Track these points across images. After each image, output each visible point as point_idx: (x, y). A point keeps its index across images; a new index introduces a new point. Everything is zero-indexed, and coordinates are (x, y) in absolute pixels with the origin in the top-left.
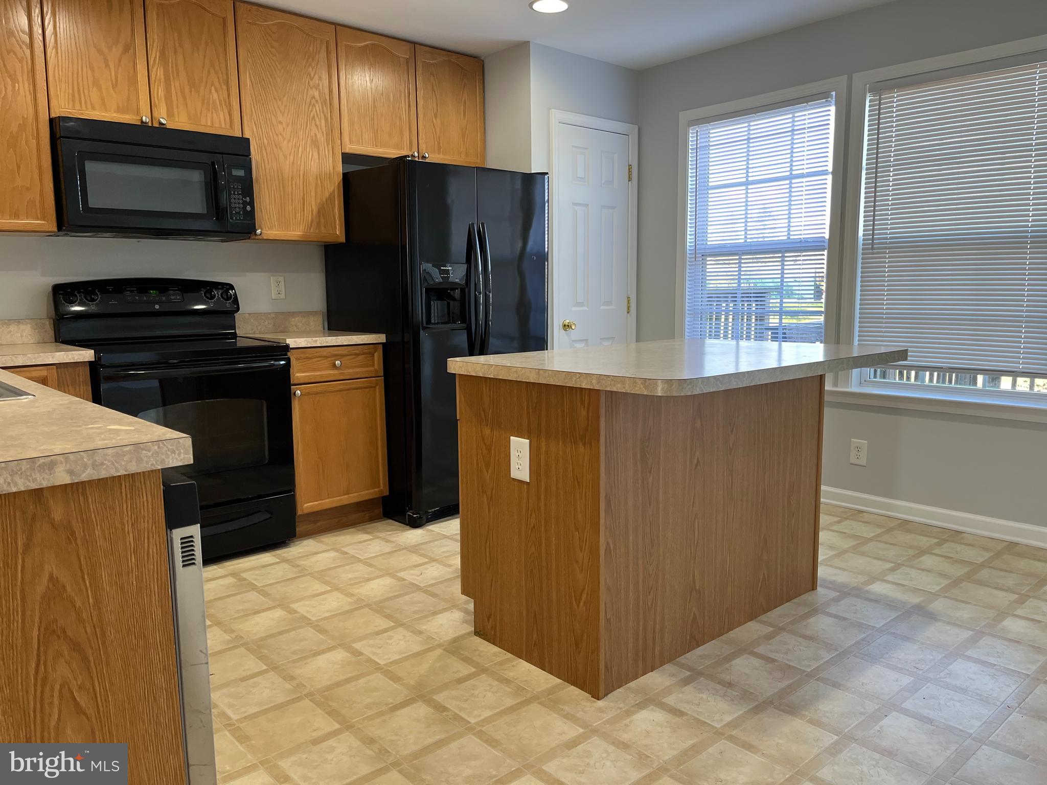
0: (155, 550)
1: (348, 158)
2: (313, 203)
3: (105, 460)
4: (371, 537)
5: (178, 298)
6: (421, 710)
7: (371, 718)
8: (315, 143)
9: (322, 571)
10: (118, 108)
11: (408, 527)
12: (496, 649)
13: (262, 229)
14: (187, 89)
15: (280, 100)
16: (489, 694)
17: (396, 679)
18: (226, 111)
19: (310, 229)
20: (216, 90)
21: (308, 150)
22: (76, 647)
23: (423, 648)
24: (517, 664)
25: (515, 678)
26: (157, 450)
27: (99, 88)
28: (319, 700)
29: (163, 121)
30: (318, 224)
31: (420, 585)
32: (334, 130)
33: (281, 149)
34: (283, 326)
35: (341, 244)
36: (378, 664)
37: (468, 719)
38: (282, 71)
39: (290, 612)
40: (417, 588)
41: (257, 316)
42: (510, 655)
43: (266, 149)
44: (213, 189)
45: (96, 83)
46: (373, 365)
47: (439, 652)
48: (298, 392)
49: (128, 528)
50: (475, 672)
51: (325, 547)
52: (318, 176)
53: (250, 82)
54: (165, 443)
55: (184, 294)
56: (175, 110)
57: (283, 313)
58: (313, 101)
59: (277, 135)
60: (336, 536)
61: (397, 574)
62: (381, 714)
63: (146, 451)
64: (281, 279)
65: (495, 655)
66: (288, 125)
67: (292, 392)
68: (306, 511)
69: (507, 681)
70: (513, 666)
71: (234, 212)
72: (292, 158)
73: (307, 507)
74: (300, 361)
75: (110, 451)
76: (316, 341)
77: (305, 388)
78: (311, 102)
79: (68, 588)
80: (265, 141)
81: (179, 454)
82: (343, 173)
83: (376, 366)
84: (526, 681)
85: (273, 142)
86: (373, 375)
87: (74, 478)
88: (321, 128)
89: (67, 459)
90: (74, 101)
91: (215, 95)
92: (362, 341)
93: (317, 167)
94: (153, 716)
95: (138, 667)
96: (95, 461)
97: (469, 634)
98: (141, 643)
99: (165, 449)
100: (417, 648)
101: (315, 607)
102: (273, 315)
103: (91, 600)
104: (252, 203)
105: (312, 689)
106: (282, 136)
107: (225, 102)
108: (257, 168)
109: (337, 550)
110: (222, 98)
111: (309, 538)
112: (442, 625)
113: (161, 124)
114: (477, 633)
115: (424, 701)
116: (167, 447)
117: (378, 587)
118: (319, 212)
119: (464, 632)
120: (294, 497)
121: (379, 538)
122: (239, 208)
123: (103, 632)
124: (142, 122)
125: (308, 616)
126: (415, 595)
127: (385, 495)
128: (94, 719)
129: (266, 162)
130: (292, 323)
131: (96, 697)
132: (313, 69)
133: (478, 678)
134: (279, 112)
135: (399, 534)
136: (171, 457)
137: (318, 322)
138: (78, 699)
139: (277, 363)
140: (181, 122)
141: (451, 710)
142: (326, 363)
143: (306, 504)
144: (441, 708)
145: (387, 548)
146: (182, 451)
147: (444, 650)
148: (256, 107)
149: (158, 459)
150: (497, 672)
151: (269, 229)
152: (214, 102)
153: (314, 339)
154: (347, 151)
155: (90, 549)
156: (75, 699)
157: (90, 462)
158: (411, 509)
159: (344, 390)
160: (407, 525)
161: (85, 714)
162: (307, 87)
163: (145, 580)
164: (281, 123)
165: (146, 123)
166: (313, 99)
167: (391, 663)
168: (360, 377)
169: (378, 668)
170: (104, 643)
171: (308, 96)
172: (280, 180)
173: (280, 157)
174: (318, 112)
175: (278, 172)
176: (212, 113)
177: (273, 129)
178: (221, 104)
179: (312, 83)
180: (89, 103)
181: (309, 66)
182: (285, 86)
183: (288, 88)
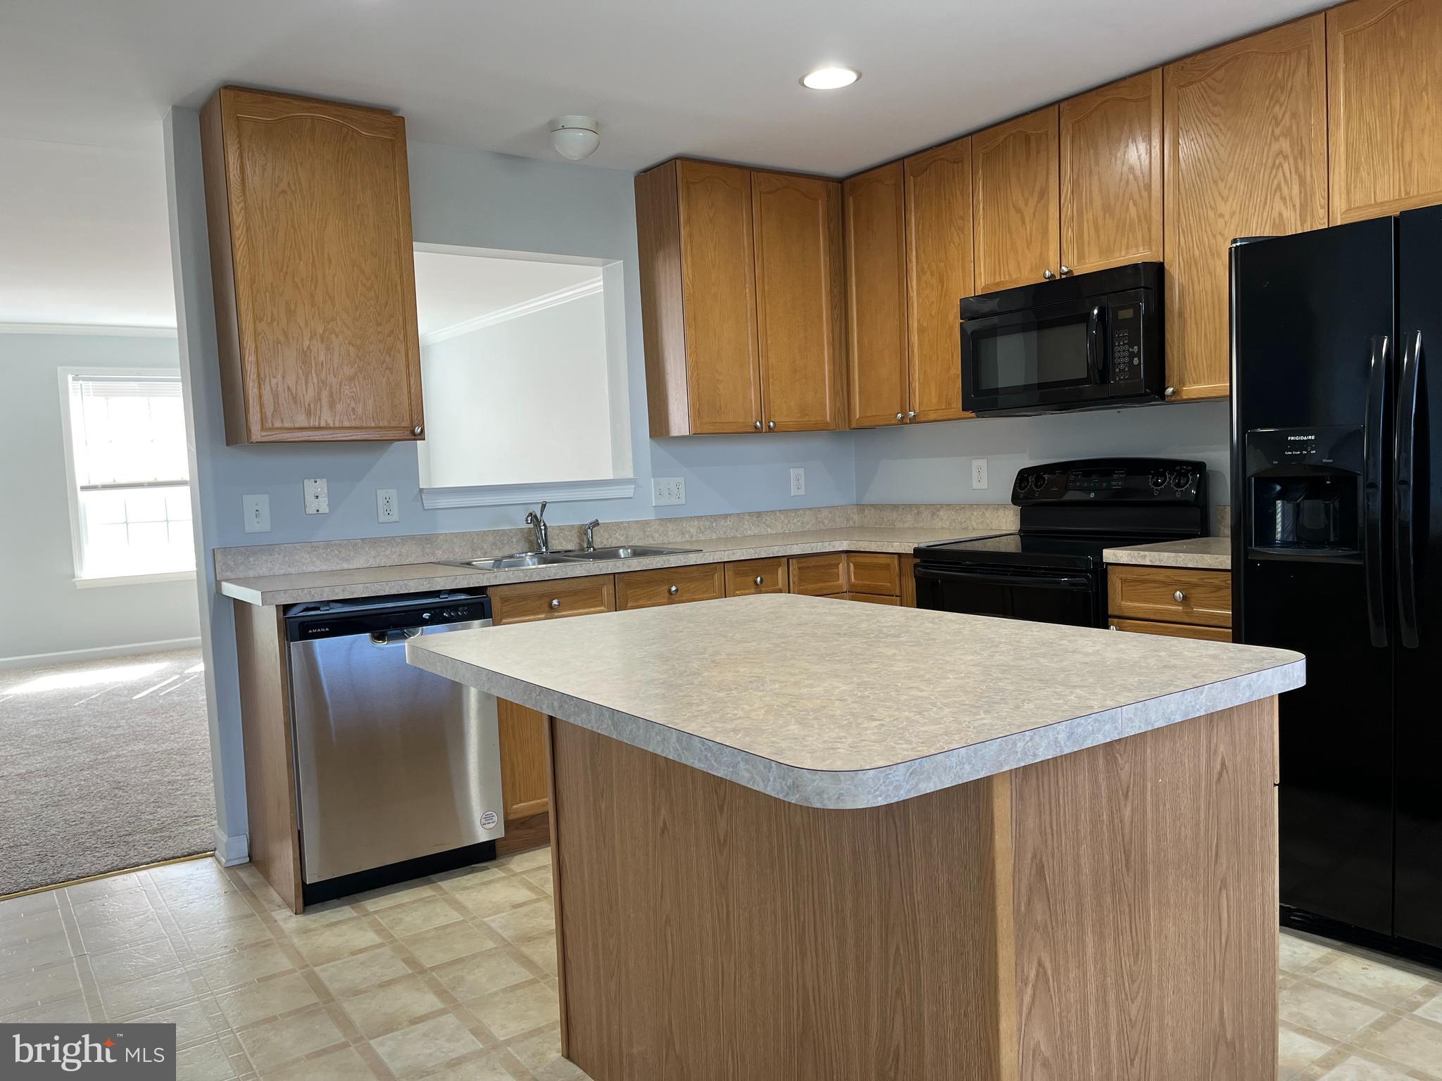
5: (1120, 483)
8: (1278, 228)
10: (1031, 267)
13: (1178, 386)
15: (1223, 182)
18: (1145, 229)
20: (1135, 205)
29: (1072, 268)
43: (1196, 264)
55: (1128, 478)
58: (1280, 159)
59: (1214, 236)
66: (1233, 214)
71: (1117, 370)
76: (1145, 557)
78: (1275, 162)
80: (1196, 250)
88: (1291, 201)
90: (995, 275)
91: (1133, 211)
106: (1223, 236)
107: (1147, 215)
110: (1142, 212)
113: (1069, 272)
122: (1124, 363)
124: (1046, 278)
132: (1281, 107)
134: (1220, 200)
140: (1092, 264)
142: (1165, 592)
148: (1186, 204)
151: (1195, 384)
152: (1132, 220)
162: (1268, 141)
164: (1222, 216)
165: (1049, 278)
166: (1280, 156)
171: (1271, 154)
172: (1216, 304)
173: (1218, 269)
174: (1288, 174)
175: (1213, 293)
176: (1128, 238)
177: (1209, 231)
178: (1139, 221)
179: (1277, 131)
180: (1007, 273)
181: (1274, 106)
182: (1232, 156)
183: (1236, 156)
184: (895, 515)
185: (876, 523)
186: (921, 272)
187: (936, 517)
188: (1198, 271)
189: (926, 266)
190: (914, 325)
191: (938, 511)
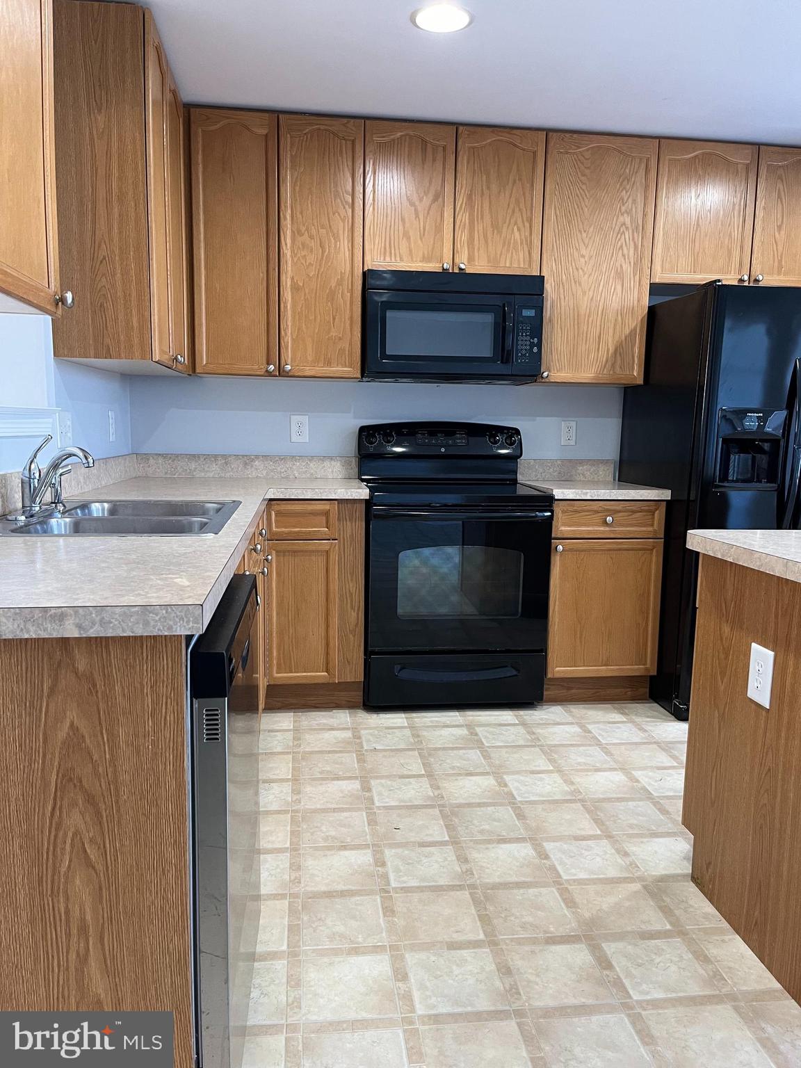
0: (172, 719)
1: (656, 289)
2: (610, 340)
3: (113, 619)
4: (625, 720)
5: (463, 441)
6: (579, 956)
7: (520, 942)
8: (620, 275)
9: (555, 746)
10: (424, 257)
11: (673, 718)
12: (709, 909)
13: (550, 371)
14: (490, 230)
15: (585, 231)
16: (674, 968)
17: (570, 902)
18: (526, 249)
19: (604, 370)
20: (519, 230)
21: (610, 284)
22: (90, 800)
23: (619, 876)
24: (730, 940)
25: (718, 958)
26: (165, 615)
27: (409, 238)
28: (478, 896)
29: (462, 266)
30: (613, 365)
31: (653, 793)
32: (644, 257)
33: (580, 284)
34: (569, 474)
35: (638, 386)
36: (560, 876)
37: (631, 992)
38: (591, 200)
39: (499, 784)
40: (648, 796)
41: (541, 462)
42: (725, 925)
43: (563, 286)
44: (501, 333)
45: (406, 235)
46: (652, 525)
47: (637, 886)
48: (560, 548)
49: (147, 690)
50: (669, 930)
51: (570, 719)
52: (619, 311)
53: (555, 217)
54: (174, 609)
55: (470, 438)
56: (476, 254)
57: (570, 461)
58: (623, 228)
59: (577, 269)
60: (588, 709)
61: (633, 772)
62: (534, 941)
63: (153, 614)
64: (573, 424)
65: (706, 916)
66: (591, 257)
67: (553, 546)
68: (557, 676)
69: (703, 958)
70: (723, 941)
71: (520, 355)
72: (591, 293)
73: (558, 672)
74: (567, 514)
75: (118, 610)
76: (587, 493)
77: (569, 544)
78: (620, 229)
79: (88, 741)
80: (564, 276)
81: (188, 622)
82: (649, 307)
83: (656, 526)
84: (730, 968)
85: (572, 278)
86: (651, 536)
87: (82, 632)
88: (629, 258)
89: (76, 612)
90: (385, 253)
91: (517, 234)
92: (641, 497)
93: (619, 302)
94: (161, 890)
95: (149, 834)
96: (103, 618)
97: (684, 876)
98: (154, 810)
99: (173, 615)
100: (612, 873)
101: (526, 785)
102: (559, 462)
103: (107, 756)
104: (539, 345)
105: (478, 881)
106: (583, 271)
107: (527, 241)
108: (552, 306)
109: (582, 726)
110: (523, 237)
111: (559, 705)
112: (656, 852)
113: (460, 269)
114: (694, 879)
115: (590, 945)
116: (175, 613)
117: (604, 782)
118: (616, 350)
119: (679, 871)
120: (546, 657)
121: (633, 722)
122: (526, 350)
123: (117, 790)
124: (443, 269)
125: (515, 793)
126: (641, 803)
127: (652, 674)
128: (102, 875)
129: (562, 301)
130: (579, 471)
131: (106, 855)
132: (626, 192)
133: (669, 940)
134: (583, 245)
135: (658, 724)
136: (179, 624)
137: (608, 472)
138: (88, 851)
139: (541, 514)
140: (480, 266)
141: (616, 971)
142: (597, 518)
143: (558, 668)
144: (604, 963)
145: (637, 736)
146: (191, 619)
147: (645, 887)
148: (558, 242)
149: (165, 624)
150: (697, 941)
151: (558, 371)
152: (515, 242)
153: (584, 491)
154: (657, 281)
155: (110, 703)
156: (86, 851)
157: (98, 619)
158: (677, 697)
159: (614, 550)
160: (673, 714)
161: (94, 868)
162: (617, 213)
163: (160, 747)
164: (583, 256)
165: (446, 270)
166: (624, 227)
167: (574, 881)
168: (638, 536)
169: (558, 882)
170: (117, 802)
171: (618, 223)
172: (576, 318)
173: (578, 294)
174: (627, 240)
175: (574, 309)
176: (512, 253)
177: (573, 264)
178: (522, 243)
179: (623, 209)
180: (398, 255)
181: (622, 190)
182: (592, 216)
183: (595, 217)
184: (193, 465)
185: (166, 473)
186: (296, 233)
187: (249, 467)
188: (564, 291)
189: (303, 229)
190: (287, 281)
191: (252, 461)
